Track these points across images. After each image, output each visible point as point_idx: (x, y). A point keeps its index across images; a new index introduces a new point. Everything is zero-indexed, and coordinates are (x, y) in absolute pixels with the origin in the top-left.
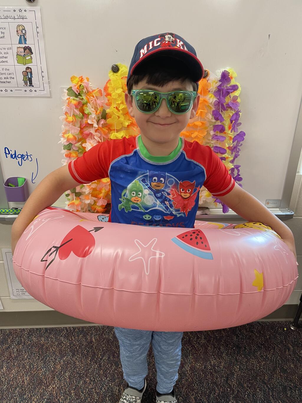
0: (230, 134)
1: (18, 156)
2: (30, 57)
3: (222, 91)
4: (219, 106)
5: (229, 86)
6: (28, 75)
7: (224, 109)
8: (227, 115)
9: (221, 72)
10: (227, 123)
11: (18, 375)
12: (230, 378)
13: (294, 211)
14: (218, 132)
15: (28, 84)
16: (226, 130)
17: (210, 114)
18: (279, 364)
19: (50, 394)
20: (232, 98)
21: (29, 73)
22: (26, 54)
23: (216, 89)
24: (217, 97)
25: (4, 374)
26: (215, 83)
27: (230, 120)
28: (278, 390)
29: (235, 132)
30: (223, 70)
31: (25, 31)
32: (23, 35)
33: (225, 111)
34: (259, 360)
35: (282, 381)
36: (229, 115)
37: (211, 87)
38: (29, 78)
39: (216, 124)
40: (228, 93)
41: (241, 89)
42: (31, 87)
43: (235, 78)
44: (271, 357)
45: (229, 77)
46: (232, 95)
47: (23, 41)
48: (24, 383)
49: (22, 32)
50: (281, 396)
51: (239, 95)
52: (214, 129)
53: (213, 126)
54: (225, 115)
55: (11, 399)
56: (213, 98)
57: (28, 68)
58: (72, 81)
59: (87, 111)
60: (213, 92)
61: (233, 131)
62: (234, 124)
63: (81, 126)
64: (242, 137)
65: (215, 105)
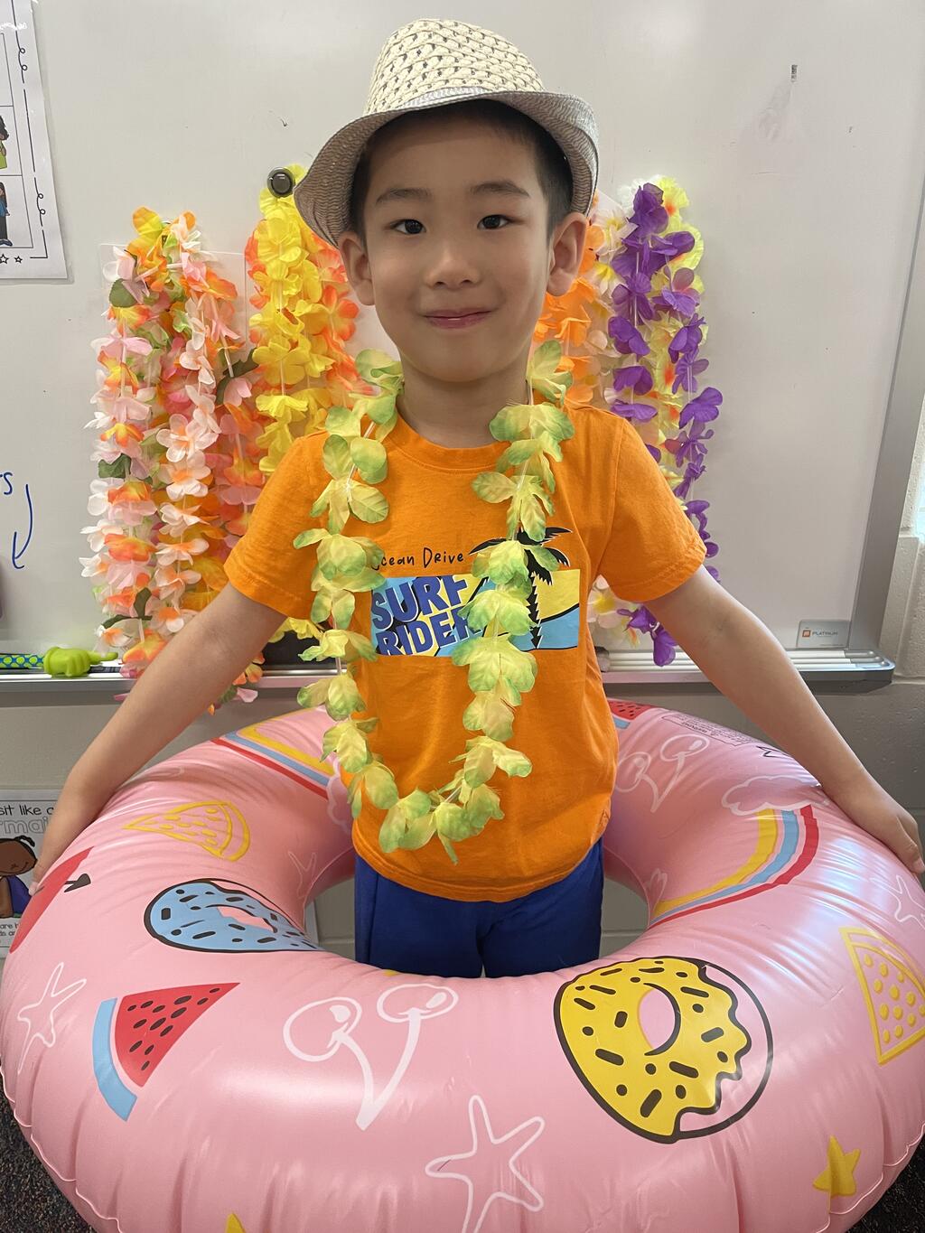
0: (671, 400)
3: (640, 257)
4: (630, 304)
5: (661, 236)
7: (648, 313)
8: (659, 335)
9: (634, 190)
10: (659, 362)
13: (897, 660)
14: (628, 393)
16: (655, 383)
17: (601, 334)
20: (672, 277)
23: (619, 250)
24: (625, 274)
26: (615, 228)
27: (669, 349)
29: (687, 390)
30: (639, 183)
33: (652, 321)
36: (664, 334)
37: (603, 240)
39: (624, 366)
40: (658, 260)
41: (704, 247)
45: (663, 205)
46: (674, 267)
51: (697, 266)
52: (615, 384)
53: (614, 371)
54: (653, 335)
56: (611, 277)
58: (137, 225)
59: (183, 325)
60: (611, 258)
61: (680, 388)
62: (683, 365)
63: (164, 373)
64: (712, 406)
65: (618, 302)
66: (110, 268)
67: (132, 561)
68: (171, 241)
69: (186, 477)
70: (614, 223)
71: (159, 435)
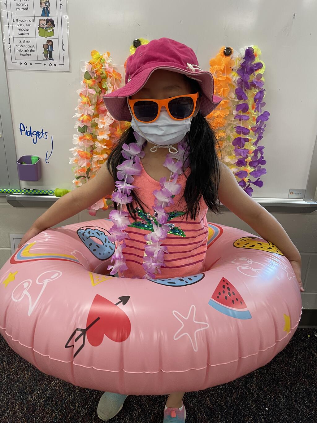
0: (254, 114)
1: (33, 133)
2: (52, 30)
3: (246, 69)
4: (242, 84)
5: (253, 63)
6: (48, 48)
7: (248, 87)
8: (251, 94)
9: (245, 49)
10: (251, 102)
11: (18, 370)
12: (249, 381)
14: (241, 112)
15: (49, 57)
16: (249, 109)
17: (233, 93)
18: (302, 369)
19: (53, 390)
20: (256, 76)
21: (50, 46)
22: (48, 27)
23: (241, 67)
24: (241, 75)
25: (3, 369)
26: (239, 61)
27: (254, 98)
28: (302, 396)
29: (259, 112)
30: (246, 47)
31: (49, 3)
32: (46, 8)
33: (249, 90)
34: (280, 365)
35: (307, 387)
36: (252, 94)
37: (234, 65)
38: (49, 51)
39: (239, 104)
40: (252, 71)
41: (266, 68)
42: (51, 60)
43: (259, 56)
44: (294, 363)
45: (254, 54)
46: (256, 73)
47: (46, 14)
48: (24, 378)
49: (45, 4)
50: (305, 401)
51: (263, 73)
52: (236, 109)
53: (236, 105)
54: (249, 94)
55: (10, 393)
56: (237, 76)
57: (49, 41)
58: (92, 55)
59: (105, 86)
60: (237, 70)
61: (257, 111)
62: (258, 103)
63: (98, 101)
64: (267, 117)
65: (238, 84)
66: (83, 68)
67: (86, 159)
68: (103, 60)
69: (103, 134)
70: (238, 59)
71: (96, 120)
